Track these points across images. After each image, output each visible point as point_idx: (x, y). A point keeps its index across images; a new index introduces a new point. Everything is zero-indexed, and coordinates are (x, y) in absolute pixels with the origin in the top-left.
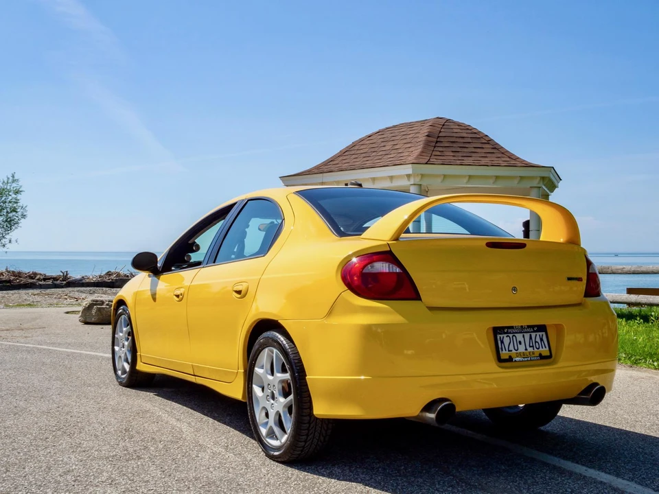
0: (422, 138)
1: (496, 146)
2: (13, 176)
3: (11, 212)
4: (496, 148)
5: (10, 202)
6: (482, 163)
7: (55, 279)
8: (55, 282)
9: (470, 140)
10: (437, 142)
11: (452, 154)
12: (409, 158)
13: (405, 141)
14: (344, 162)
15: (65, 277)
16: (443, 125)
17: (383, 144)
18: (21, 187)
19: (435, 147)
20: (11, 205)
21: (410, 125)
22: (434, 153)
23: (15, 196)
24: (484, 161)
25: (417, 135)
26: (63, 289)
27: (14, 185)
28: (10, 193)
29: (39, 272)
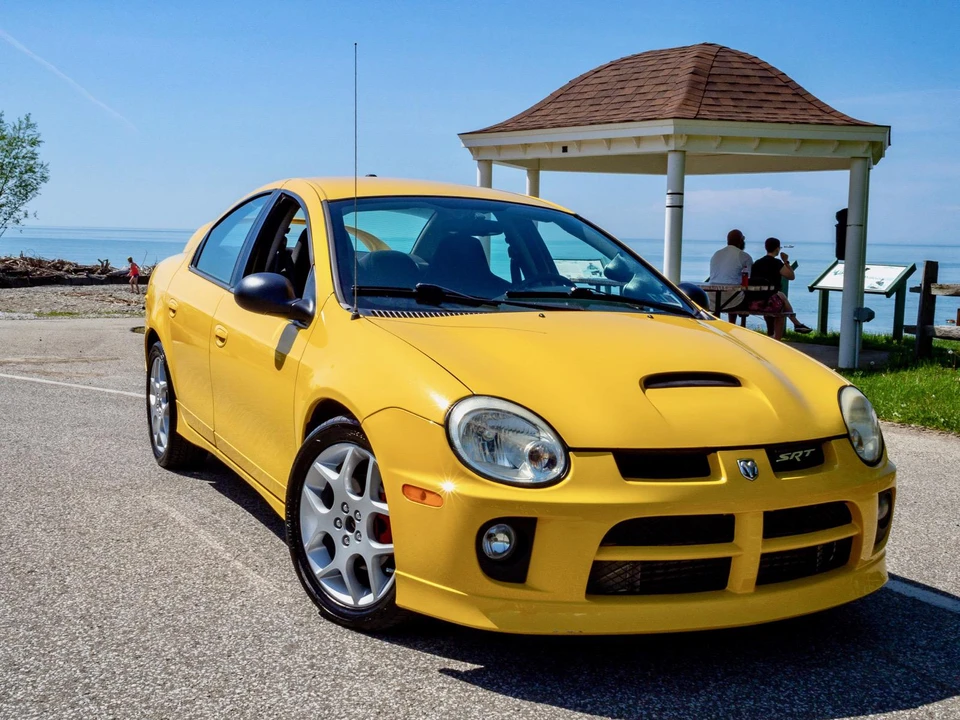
0: (684, 76)
1: (799, 91)
2: (28, 119)
3: (26, 172)
4: (799, 93)
5: (24, 157)
6: (781, 117)
7: (91, 271)
8: (92, 275)
9: (758, 81)
10: (708, 83)
11: (732, 103)
12: (667, 109)
13: (655, 81)
14: (559, 112)
15: (105, 269)
16: (716, 56)
17: (619, 85)
18: (39, 135)
19: (705, 91)
20: (25, 162)
21: (662, 55)
22: (705, 101)
23: (31, 149)
24: (782, 114)
25: (676, 72)
26: (104, 286)
27: (29, 132)
28: (24, 145)
29: (68, 261)
